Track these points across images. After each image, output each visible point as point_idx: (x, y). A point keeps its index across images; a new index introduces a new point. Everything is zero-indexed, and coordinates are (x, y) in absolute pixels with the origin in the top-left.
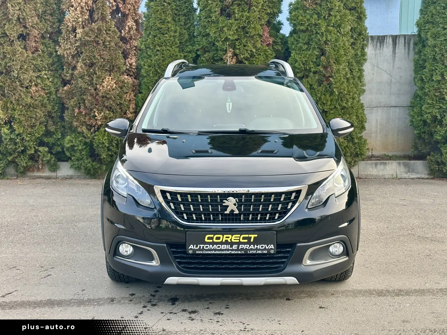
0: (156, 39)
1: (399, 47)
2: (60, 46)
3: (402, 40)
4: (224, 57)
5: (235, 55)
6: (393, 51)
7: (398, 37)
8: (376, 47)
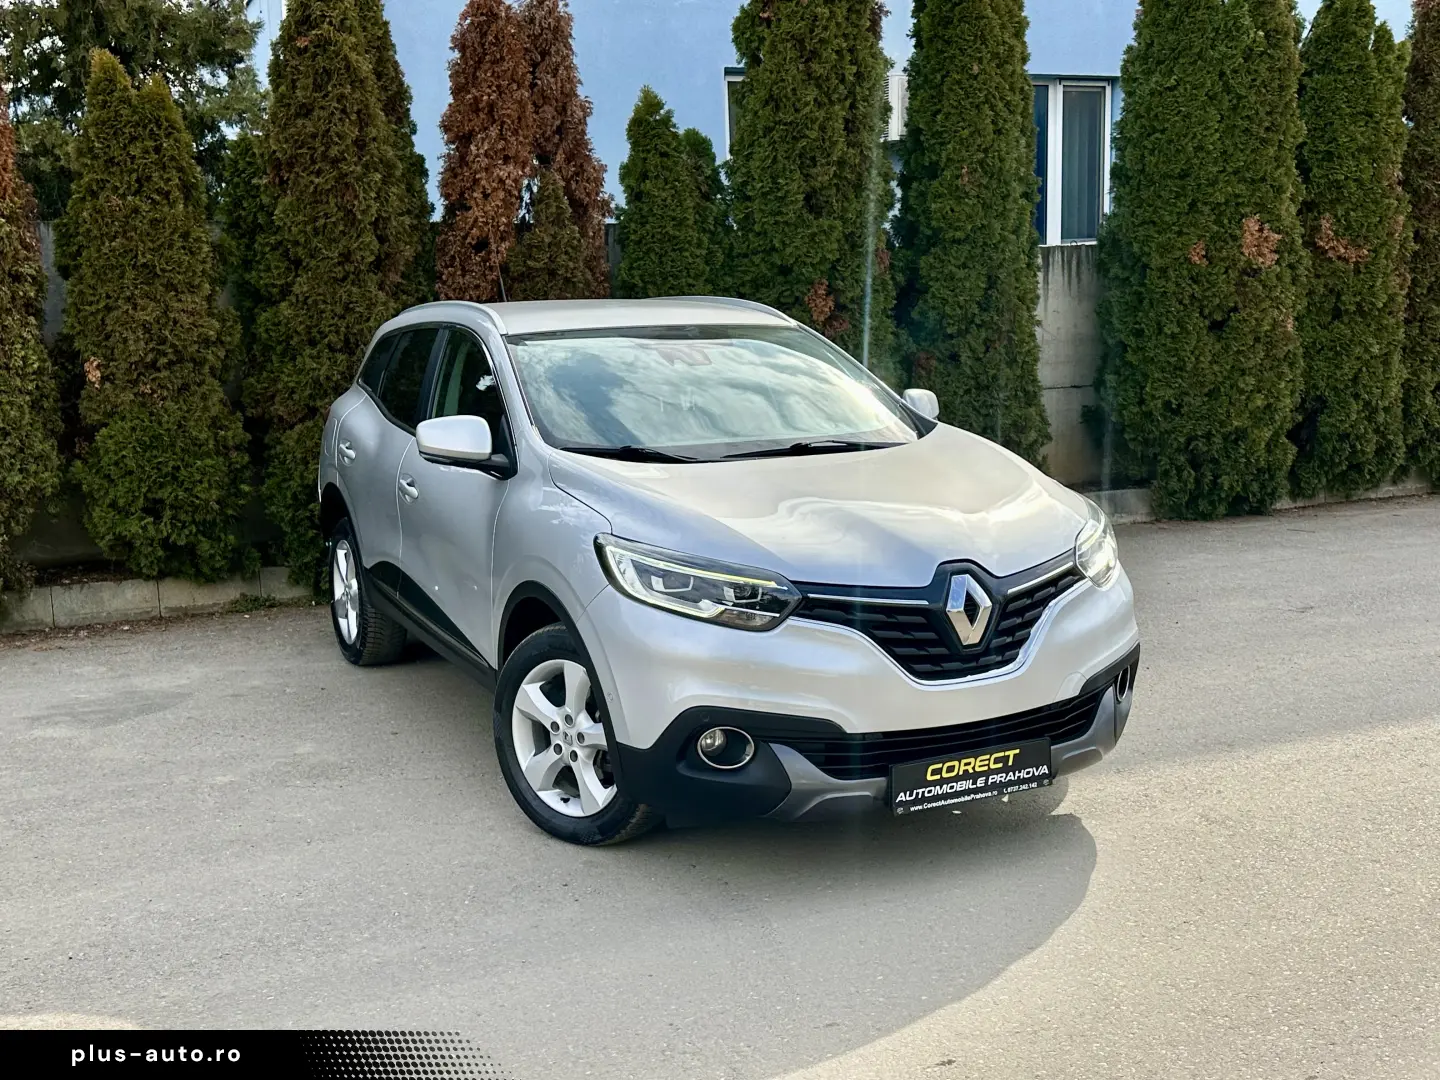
0: (664, 259)
1: (1053, 271)
3: (1058, 257)
4: (806, 299)
5: (831, 290)
6: (1044, 278)
7: (1051, 251)
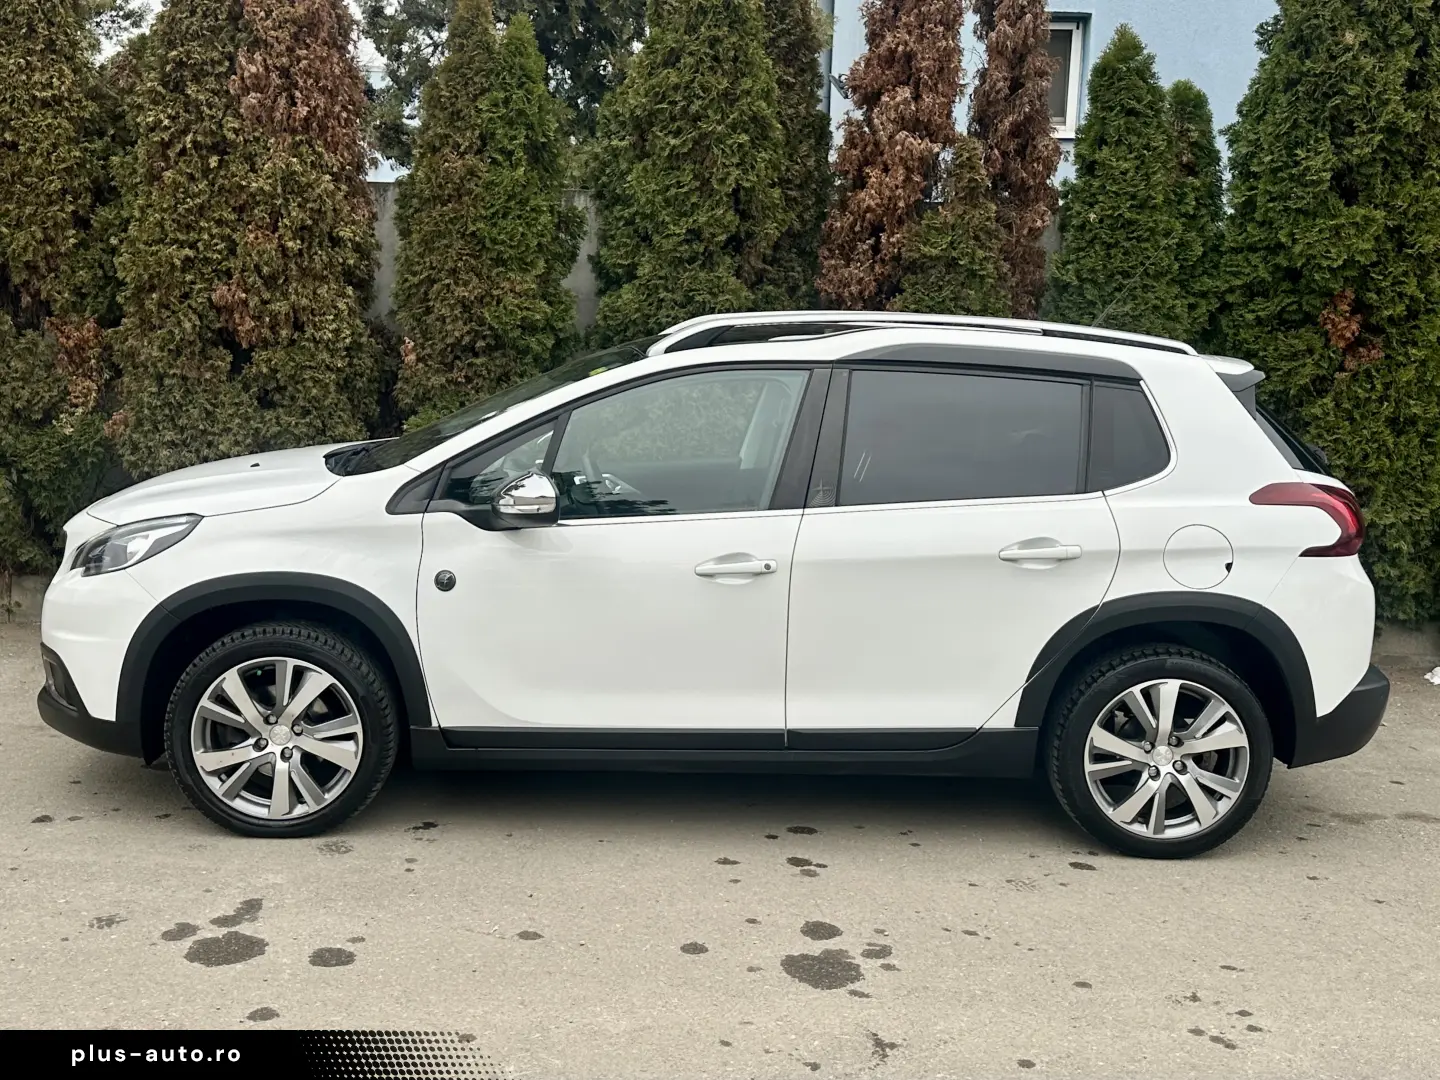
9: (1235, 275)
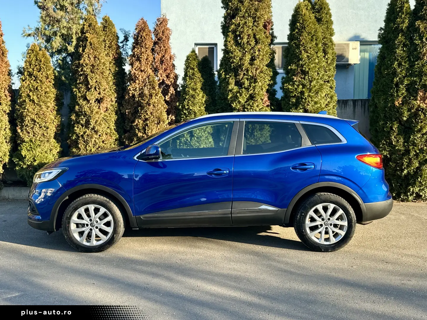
1: (357, 107)
2: (123, 107)
3: (360, 103)
6: (353, 110)
7: (357, 101)
8: (342, 108)
9: (219, 106)
